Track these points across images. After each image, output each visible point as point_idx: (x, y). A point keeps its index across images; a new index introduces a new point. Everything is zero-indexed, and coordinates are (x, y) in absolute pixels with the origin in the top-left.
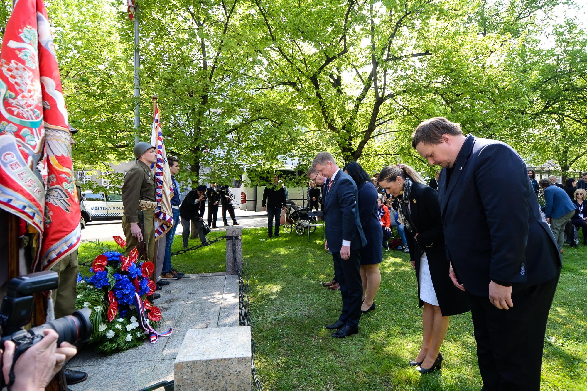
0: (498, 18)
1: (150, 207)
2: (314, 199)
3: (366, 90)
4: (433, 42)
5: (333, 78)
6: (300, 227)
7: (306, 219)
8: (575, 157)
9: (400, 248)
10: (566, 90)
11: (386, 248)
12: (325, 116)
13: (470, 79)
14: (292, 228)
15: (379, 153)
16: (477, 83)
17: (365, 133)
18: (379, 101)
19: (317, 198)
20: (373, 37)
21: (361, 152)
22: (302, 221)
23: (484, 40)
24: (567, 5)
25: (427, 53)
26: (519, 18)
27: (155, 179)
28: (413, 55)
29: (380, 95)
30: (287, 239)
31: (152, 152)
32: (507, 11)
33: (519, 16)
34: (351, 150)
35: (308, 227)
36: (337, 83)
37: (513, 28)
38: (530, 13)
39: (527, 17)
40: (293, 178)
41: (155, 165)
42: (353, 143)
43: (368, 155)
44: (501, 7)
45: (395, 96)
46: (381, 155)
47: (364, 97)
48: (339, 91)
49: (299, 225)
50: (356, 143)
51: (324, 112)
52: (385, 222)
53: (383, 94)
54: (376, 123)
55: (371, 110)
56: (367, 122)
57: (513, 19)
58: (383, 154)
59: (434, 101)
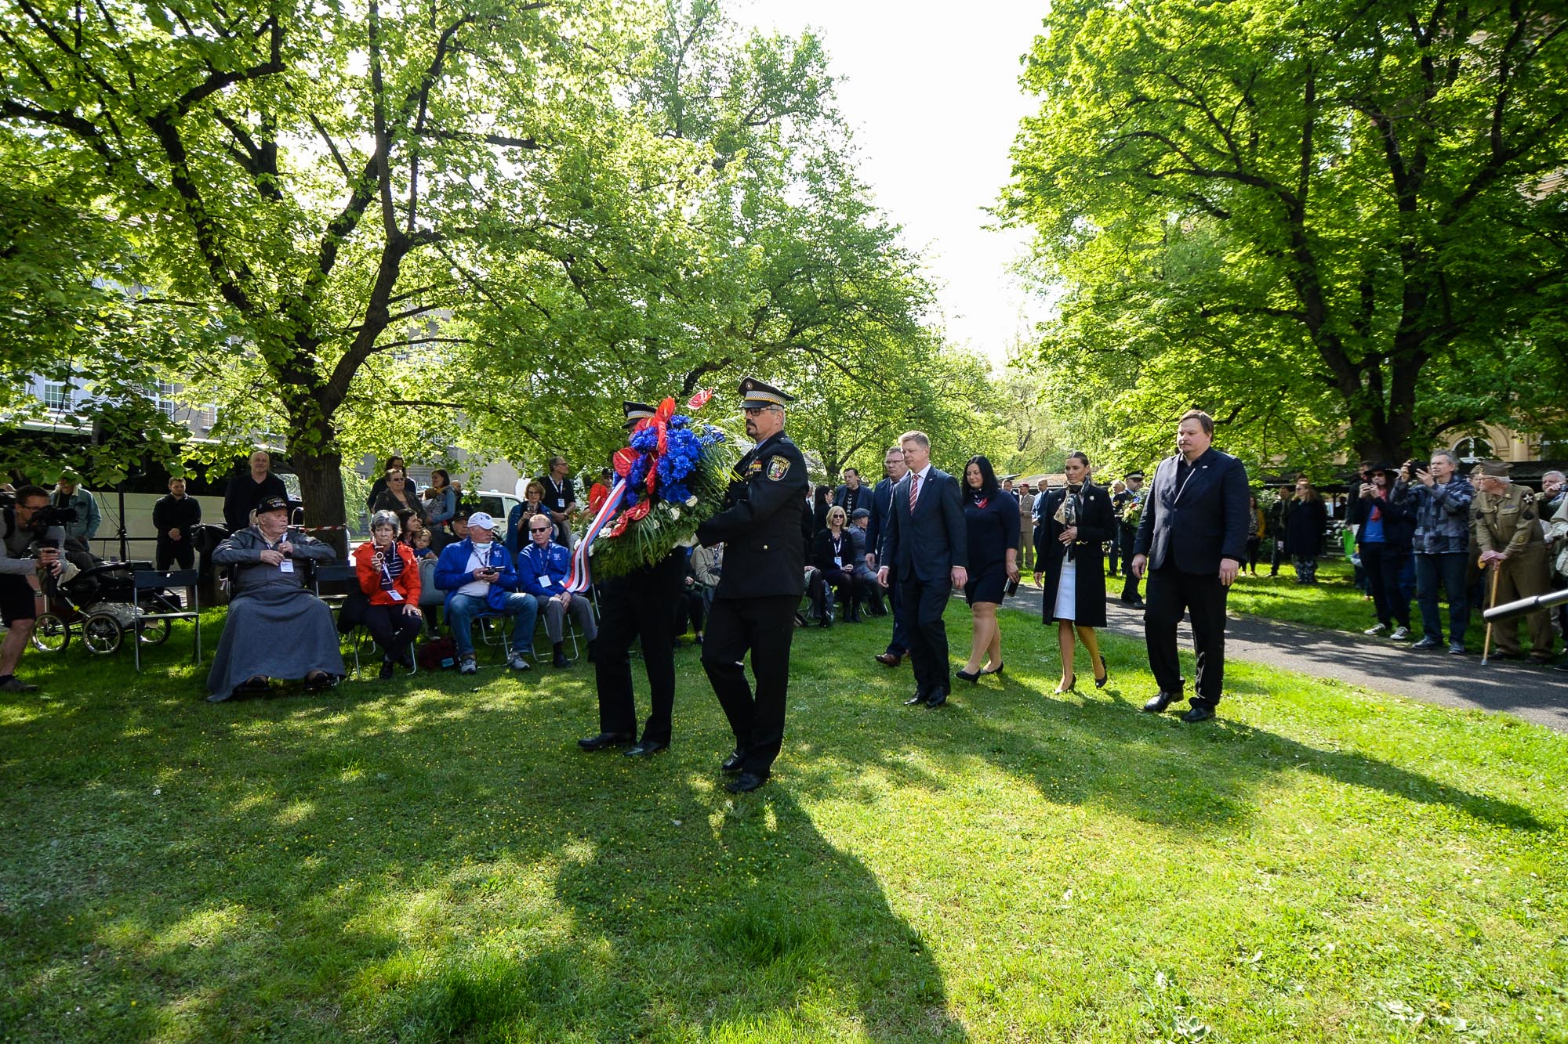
0: (707, 108)
2: (174, 533)
3: (359, 204)
4: (542, 118)
5: (249, 145)
6: (103, 628)
7: (125, 597)
8: (849, 447)
9: (448, 662)
10: (826, 302)
11: (409, 667)
12: (210, 256)
13: (625, 233)
14: (69, 634)
15: (407, 398)
16: (639, 247)
17: (356, 334)
18: (398, 245)
19: (185, 532)
20: (375, 51)
21: (345, 387)
22: (114, 608)
23: (660, 148)
24: (830, 121)
25: (530, 144)
26: (747, 122)
28: (493, 139)
29: (403, 227)
30: (42, 672)
32: (724, 97)
33: (749, 117)
34: (311, 379)
35: (140, 625)
36: (263, 161)
37: (733, 141)
38: (770, 117)
39: (764, 123)
40: (64, 450)
42: (318, 359)
43: (369, 402)
44: (712, 83)
45: (443, 238)
46: (410, 403)
47: (351, 224)
48: (269, 191)
49: (98, 622)
50: (326, 360)
51: (204, 245)
52: (404, 591)
53: (411, 227)
54: (393, 310)
55: (373, 266)
56: (362, 301)
57: (737, 120)
58: (416, 403)
59: (545, 273)
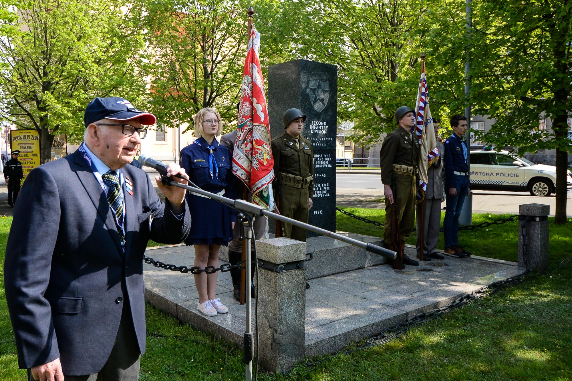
1: (405, 171)
27: (412, 143)
31: (410, 116)
41: (415, 128)
